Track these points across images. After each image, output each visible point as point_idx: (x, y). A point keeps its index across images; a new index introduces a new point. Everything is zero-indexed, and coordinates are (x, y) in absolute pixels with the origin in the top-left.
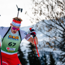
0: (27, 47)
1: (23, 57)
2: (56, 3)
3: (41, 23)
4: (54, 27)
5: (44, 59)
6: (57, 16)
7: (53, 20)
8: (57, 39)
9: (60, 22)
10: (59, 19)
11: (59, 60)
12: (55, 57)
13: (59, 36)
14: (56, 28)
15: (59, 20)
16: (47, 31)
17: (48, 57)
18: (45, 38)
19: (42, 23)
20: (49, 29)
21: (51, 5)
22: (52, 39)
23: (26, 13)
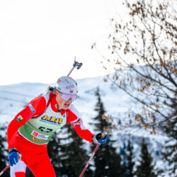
0: (90, 124)
1: (81, 147)
2: (162, 28)
3: (125, 72)
4: (155, 81)
5: (128, 153)
6: (162, 58)
7: (154, 66)
8: (160, 110)
9: (169, 71)
10: (166, 63)
11: (161, 156)
12: (153, 151)
13: (165, 103)
14: (158, 84)
15: (168, 65)
16: (138, 90)
17: (138, 149)
18: (133, 104)
19: (129, 72)
20: (144, 85)
21: (150, 31)
22: (148, 108)
23: (92, 47)
